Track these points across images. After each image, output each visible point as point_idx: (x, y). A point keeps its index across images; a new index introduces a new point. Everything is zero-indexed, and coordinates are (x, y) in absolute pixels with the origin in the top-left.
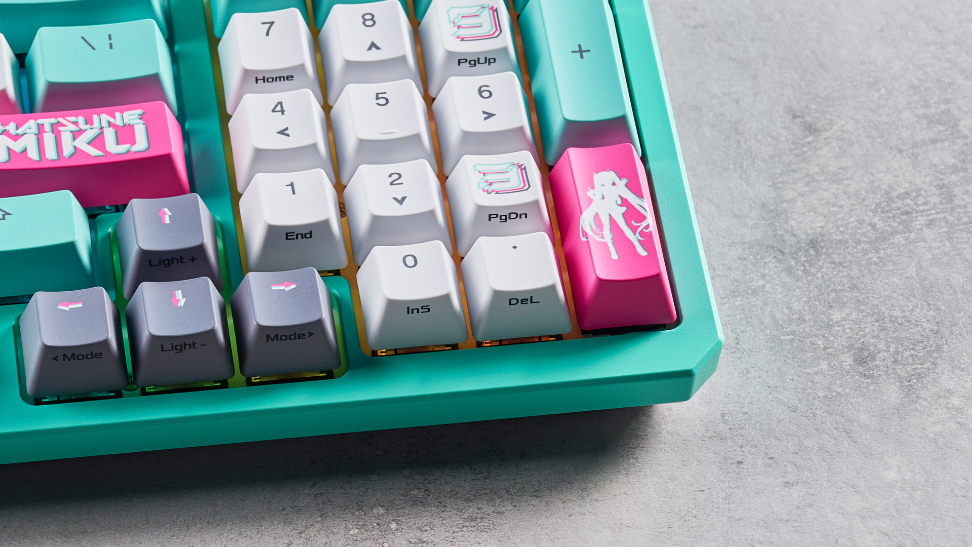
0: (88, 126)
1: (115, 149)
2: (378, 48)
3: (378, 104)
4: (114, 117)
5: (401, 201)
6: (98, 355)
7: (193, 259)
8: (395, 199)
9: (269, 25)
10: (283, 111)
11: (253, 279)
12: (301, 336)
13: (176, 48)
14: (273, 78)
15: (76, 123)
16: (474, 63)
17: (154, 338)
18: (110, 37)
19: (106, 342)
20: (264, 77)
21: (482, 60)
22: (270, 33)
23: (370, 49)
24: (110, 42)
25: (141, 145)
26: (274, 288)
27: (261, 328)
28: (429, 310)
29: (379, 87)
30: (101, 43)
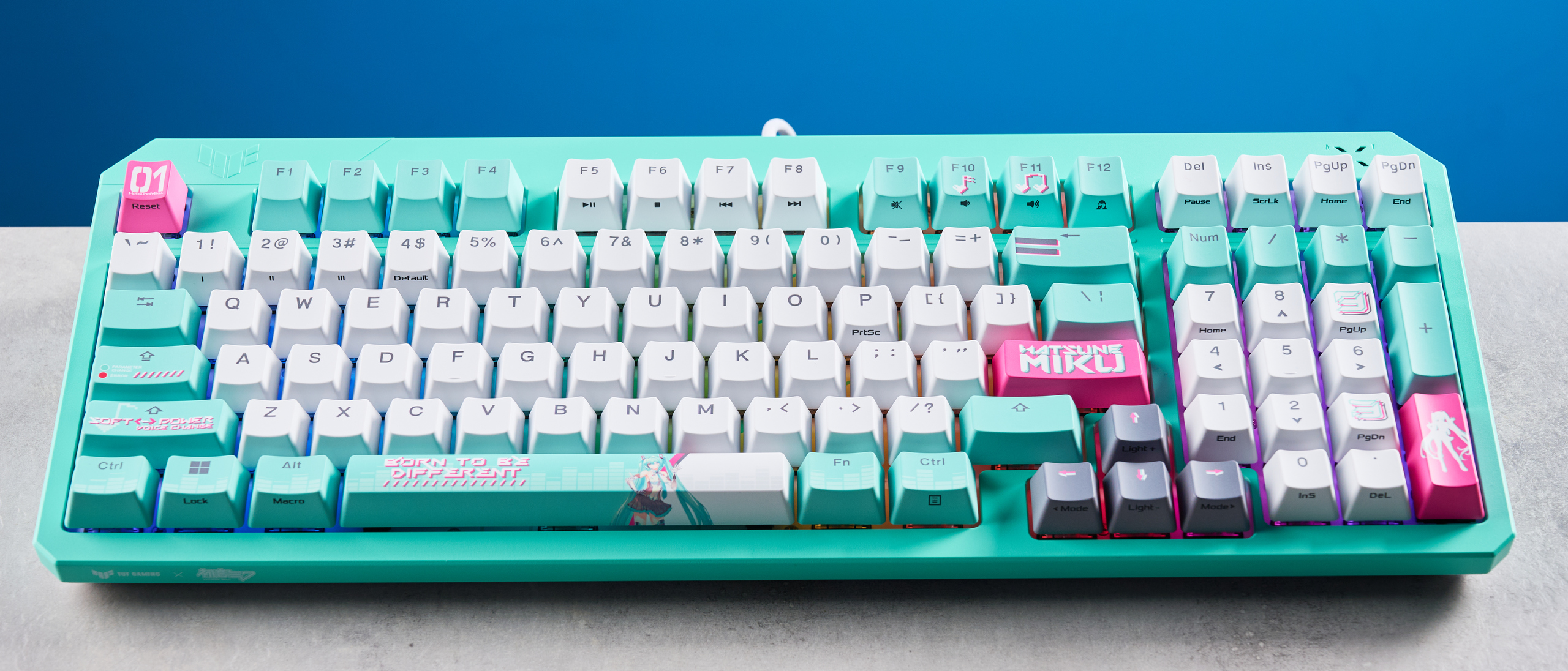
0: (1084, 353)
1: (1102, 370)
2: (1285, 315)
3: (1284, 353)
4: (1102, 348)
5: (1298, 421)
6: (1085, 509)
7: (1153, 449)
8: (1294, 419)
9: (1211, 293)
10: (1218, 353)
11: (1194, 465)
12: (1225, 507)
13: (1144, 304)
14: (1211, 330)
15: (1075, 350)
16: (1351, 330)
17: (1126, 501)
18: (1101, 293)
19: (1092, 500)
20: (1206, 329)
21: (1357, 329)
22: (1211, 299)
23: (1279, 315)
24: (1101, 296)
25: (1120, 369)
26: (1208, 473)
27: (1199, 500)
28: (1314, 496)
29: (1285, 342)
30: (1095, 297)
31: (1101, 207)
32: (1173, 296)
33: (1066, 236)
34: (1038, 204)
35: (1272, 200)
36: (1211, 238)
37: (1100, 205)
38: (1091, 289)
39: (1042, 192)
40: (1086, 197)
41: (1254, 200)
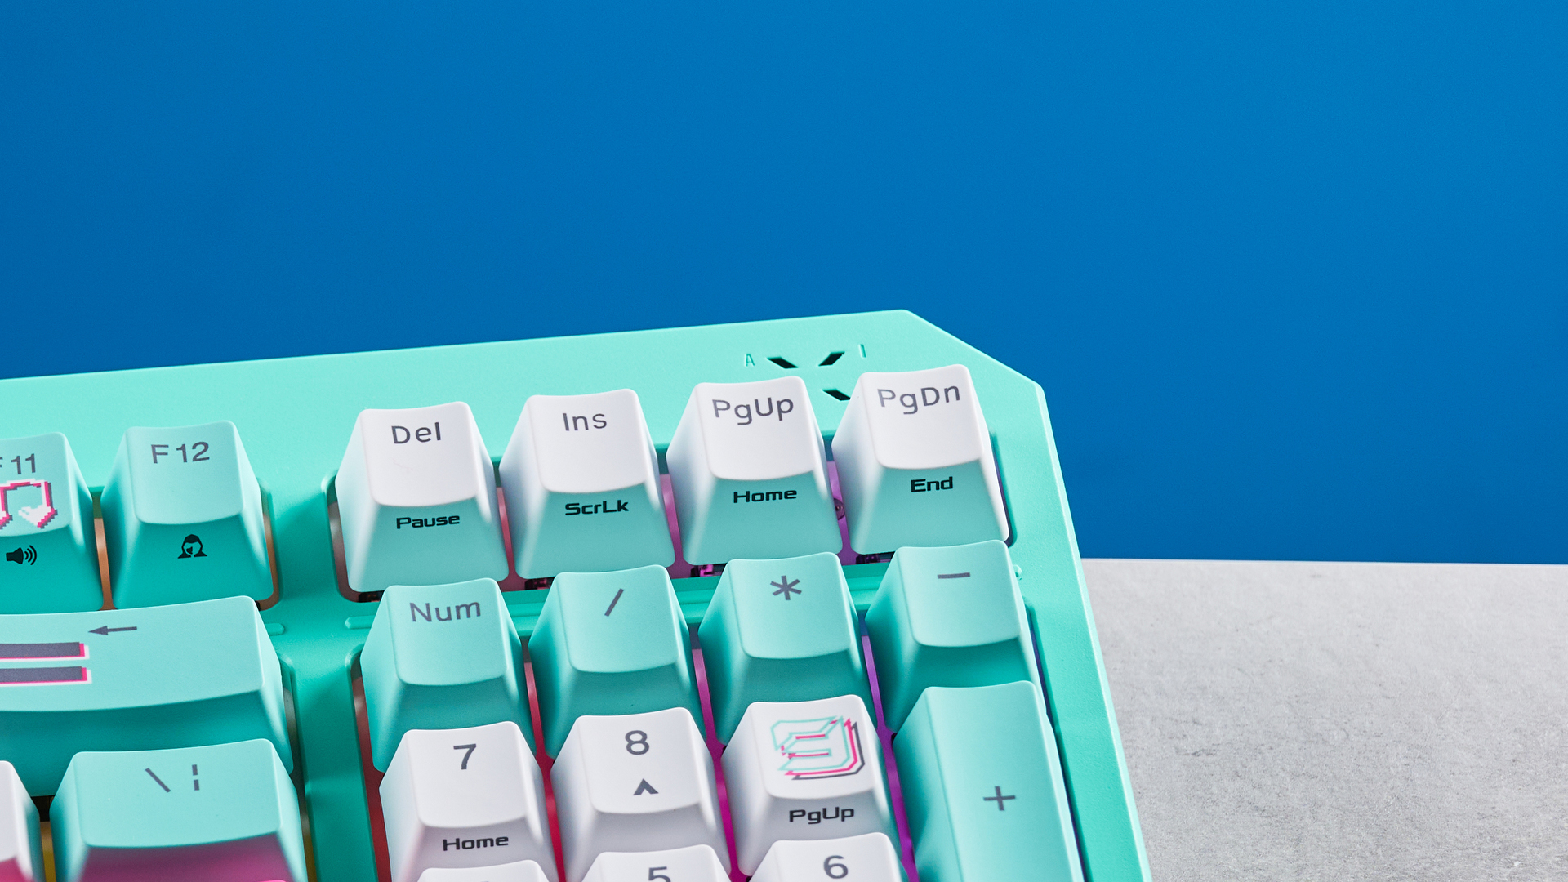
2: (652, 791)
9: (467, 750)
13: (308, 788)
14: (473, 842)
16: (818, 817)
18: (195, 770)
20: (458, 840)
21: (831, 813)
22: (468, 765)
23: (639, 792)
24: (196, 777)
29: (655, 858)
30: (180, 780)
31: (190, 550)
32: (378, 764)
33: (103, 631)
34: (33, 555)
35: (612, 505)
36: (463, 611)
37: (188, 545)
38: (171, 761)
39: (42, 524)
40: (148, 529)
41: (567, 507)
